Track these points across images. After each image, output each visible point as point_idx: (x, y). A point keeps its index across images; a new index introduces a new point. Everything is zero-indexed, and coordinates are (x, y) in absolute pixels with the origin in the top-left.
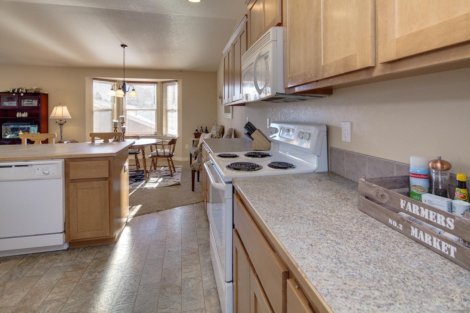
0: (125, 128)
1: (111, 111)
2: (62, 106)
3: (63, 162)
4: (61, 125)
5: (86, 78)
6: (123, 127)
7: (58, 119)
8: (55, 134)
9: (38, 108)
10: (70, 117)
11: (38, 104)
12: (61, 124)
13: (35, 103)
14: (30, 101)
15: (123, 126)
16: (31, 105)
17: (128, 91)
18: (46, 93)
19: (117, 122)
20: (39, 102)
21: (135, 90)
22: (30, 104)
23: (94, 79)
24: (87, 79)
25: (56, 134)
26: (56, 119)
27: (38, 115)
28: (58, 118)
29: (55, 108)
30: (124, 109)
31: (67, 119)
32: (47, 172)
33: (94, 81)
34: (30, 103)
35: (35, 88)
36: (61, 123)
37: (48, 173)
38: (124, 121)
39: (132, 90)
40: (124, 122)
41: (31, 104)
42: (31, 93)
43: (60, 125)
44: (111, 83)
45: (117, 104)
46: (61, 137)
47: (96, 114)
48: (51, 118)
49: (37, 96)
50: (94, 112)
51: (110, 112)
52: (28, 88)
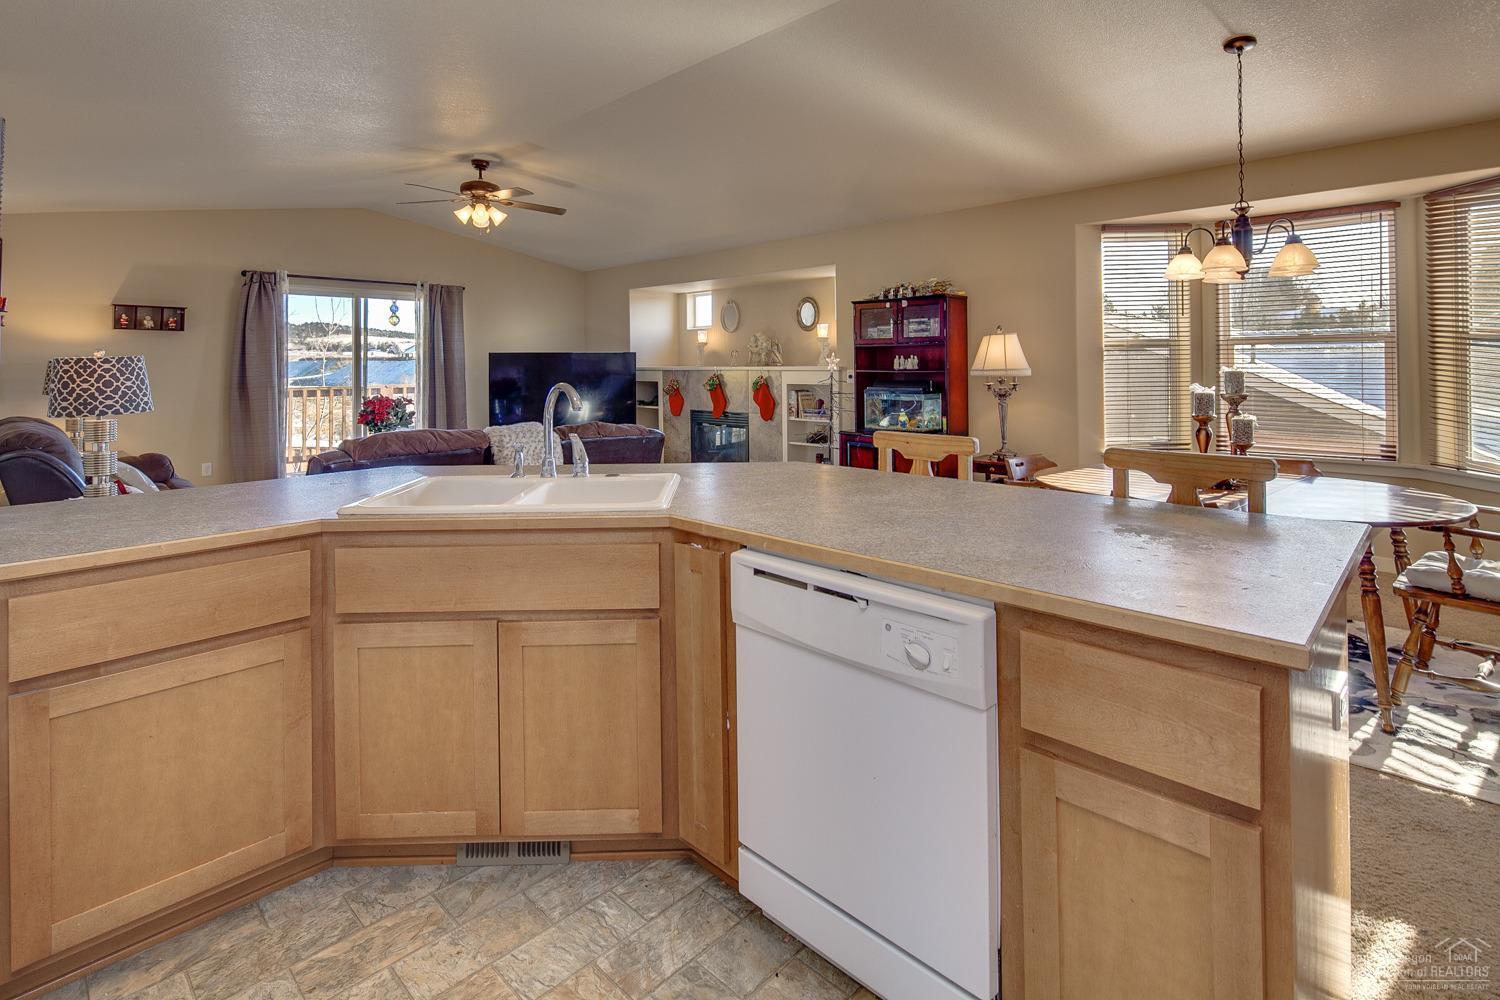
0: (1248, 424)
1: (1167, 346)
2: (1004, 333)
3: (986, 622)
4: (1002, 396)
5: (1078, 228)
6: (1236, 418)
7: (993, 377)
8: (974, 442)
9: (938, 342)
10: (1029, 373)
11: (942, 332)
12: (1003, 392)
13: (934, 327)
14: (924, 323)
15: (1236, 413)
16: (925, 334)
17: (1260, 251)
18: (960, 293)
19: (1210, 396)
20: (944, 324)
21: (1300, 241)
22: (923, 330)
23: (1105, 228)
24: (1081, 231)
25: (977, 440)
26: (988, 377)
27: (940, 364)
28: (992, 373)
29: (985, 339)
30: (1221, 338)
31: (1019, 377)
32: (920, 655)
33: (1103, 236)
34: (923, 326)
35: (933, 280)
36: (1004, 388)
37: (925, 660)
38: (1241, 390)
39: (1287, 243)
40: (1244, 398)
41: (926, 330)
42: (923, 298)
43: (1000, 395)
44: (1169, 234)
45: (1192, 317)
46: (1003, 438)
47: (1109, 360)
48: (976, 373)
49: (937, 304)
50: (1105, 353)
51: (1165, 352)
52: (918, 284)
